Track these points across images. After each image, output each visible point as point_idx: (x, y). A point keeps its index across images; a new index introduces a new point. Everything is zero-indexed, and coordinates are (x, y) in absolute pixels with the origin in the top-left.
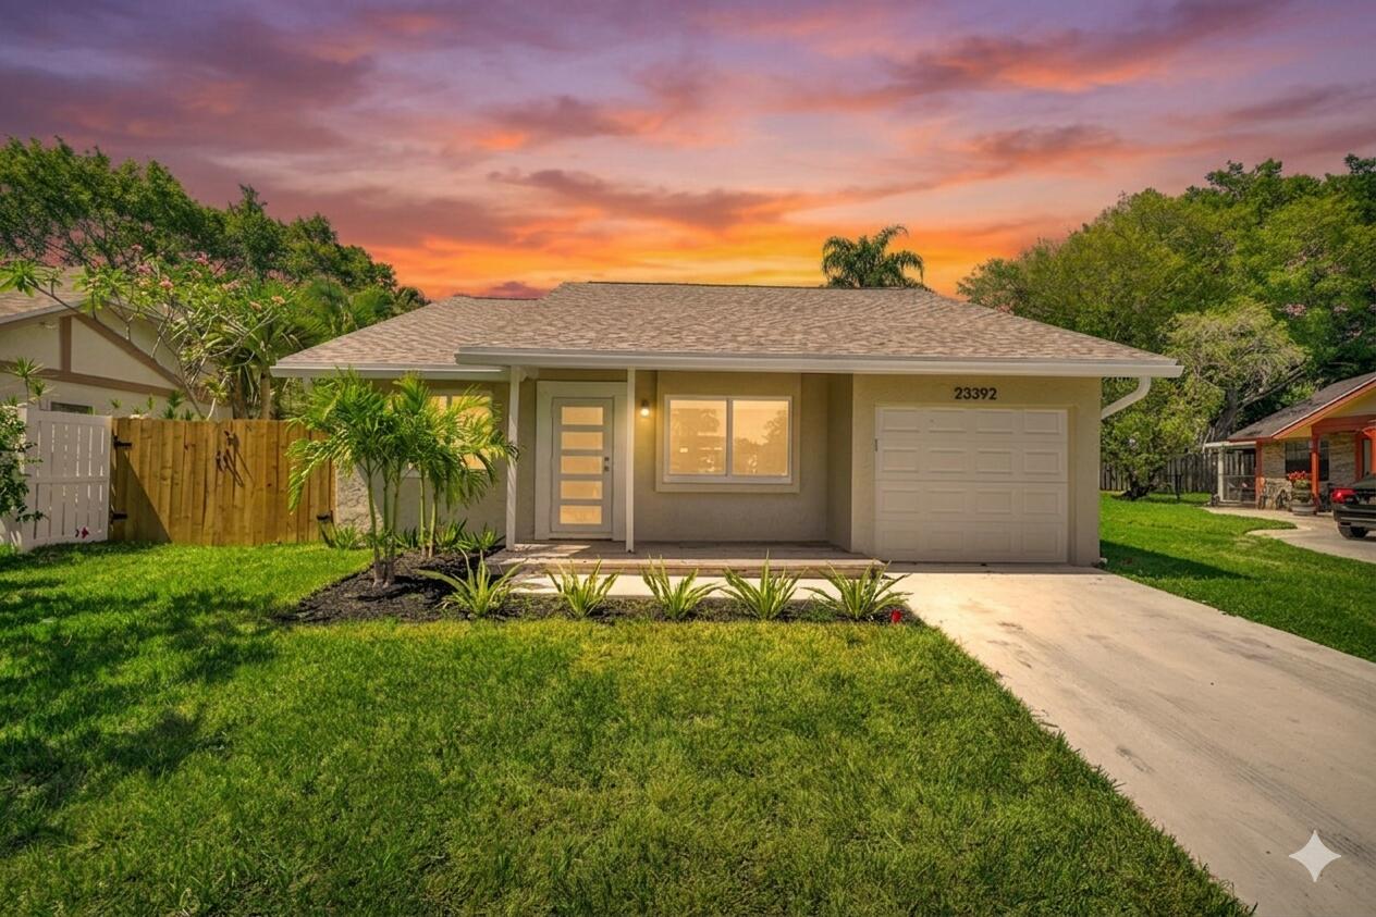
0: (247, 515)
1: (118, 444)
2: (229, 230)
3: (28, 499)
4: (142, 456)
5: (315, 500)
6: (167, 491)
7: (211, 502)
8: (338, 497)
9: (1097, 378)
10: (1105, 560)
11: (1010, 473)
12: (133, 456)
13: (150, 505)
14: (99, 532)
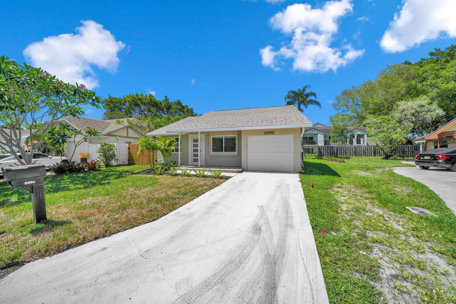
0: (145, 160)
1: (129, 148)
2: (163, 105)
3: (116, 157)
4: (132, 150)
5: (155, 158)
6: (135, 156)
7: (141, 158)
8: (158, 157)
9: (300, 128)
10: (303, 171)
11: (279, 151)
12: (131, 150)
13: (133, 159)
14: (127, 163)
